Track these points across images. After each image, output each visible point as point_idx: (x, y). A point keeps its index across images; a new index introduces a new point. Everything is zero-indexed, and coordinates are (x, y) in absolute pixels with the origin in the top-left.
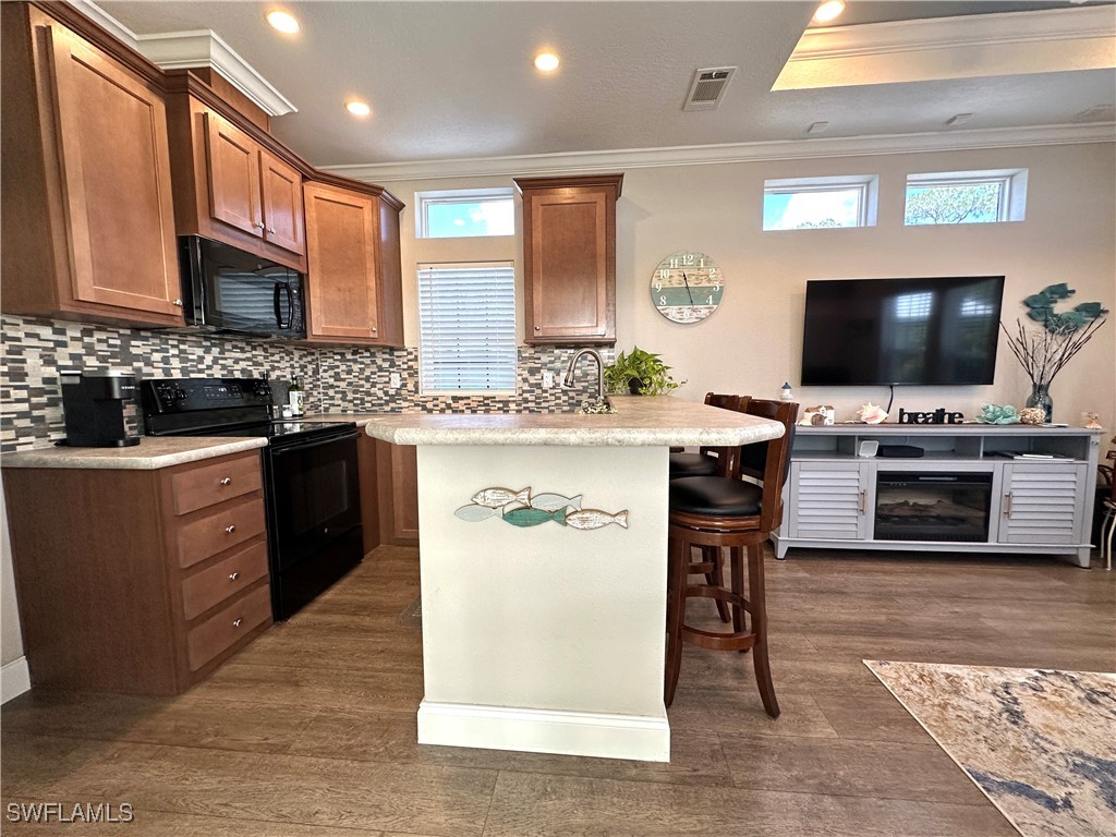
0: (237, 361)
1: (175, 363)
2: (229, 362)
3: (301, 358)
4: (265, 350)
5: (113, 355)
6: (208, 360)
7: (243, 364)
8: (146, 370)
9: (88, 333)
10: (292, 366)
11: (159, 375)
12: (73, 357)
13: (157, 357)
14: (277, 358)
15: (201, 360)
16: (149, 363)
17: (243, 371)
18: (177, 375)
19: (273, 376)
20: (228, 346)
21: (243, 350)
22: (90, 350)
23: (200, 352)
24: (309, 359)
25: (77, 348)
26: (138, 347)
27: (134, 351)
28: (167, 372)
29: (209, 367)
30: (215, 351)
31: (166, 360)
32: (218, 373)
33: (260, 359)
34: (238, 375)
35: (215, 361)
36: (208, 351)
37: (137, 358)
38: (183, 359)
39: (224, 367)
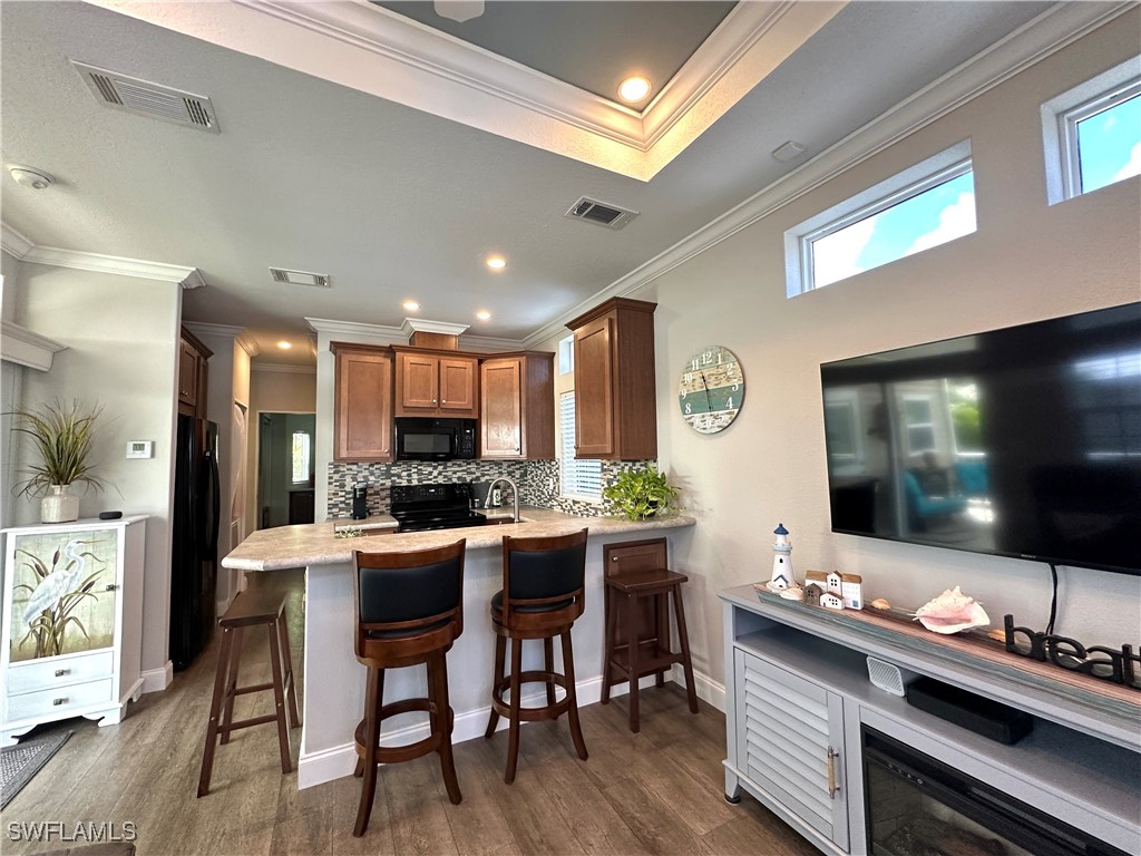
0: (455, 473)
1: (415, 476)
2: (450, 473)
3: (509, 467)
4: (478, 464)
5: (382, 474)
6: (435, 473)
7: (459, 474)
8: (398, 481)
9: (372, 465)
10: (501, 473)
11: (405, 483)
12: (364, 477)
13: (404, 474)
14: (487, 468)
15: (431, 473)
16: (399, 476)
17: (459, 478)
18: (415, 483)
19: (483, 480)
20: (449, 464)
21: (460, 466)
22: (372, 474)
23: (430, 469)
24: (518, 466)
25: (366, 473)
26: (395, 470)
27: (392, 472)
28: (409, 481)
29: (435, 477)
30: (440, 468)
31: (409, 475)
32: (441, 480)
33: (474, 470)
34: (455, 480)
35: (440, 474)
36: (435, 468)
37: (394, 475)
38: (419, 472)
39: (445, 477)
